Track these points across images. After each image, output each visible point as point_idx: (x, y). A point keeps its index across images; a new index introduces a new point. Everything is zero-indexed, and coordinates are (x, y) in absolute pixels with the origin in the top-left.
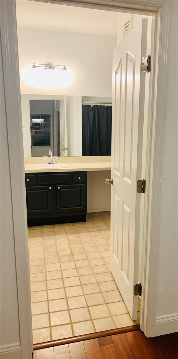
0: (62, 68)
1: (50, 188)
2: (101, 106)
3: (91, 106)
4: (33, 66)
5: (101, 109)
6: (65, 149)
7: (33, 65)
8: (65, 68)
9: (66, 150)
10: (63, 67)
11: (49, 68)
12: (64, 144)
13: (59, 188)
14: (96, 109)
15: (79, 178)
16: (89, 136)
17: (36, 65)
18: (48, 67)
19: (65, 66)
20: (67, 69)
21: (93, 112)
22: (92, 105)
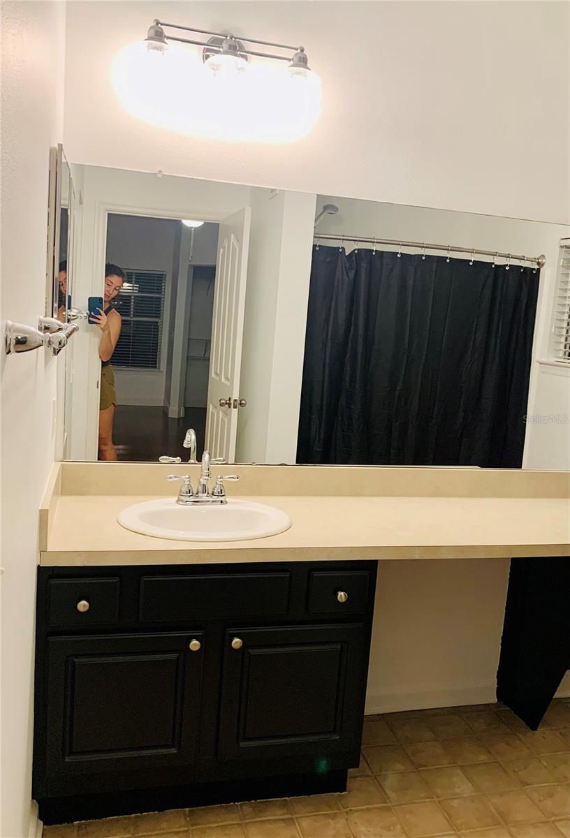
0: (289, 60)
1: (195, 645)
2: (383, 252)
3: (343, 249)
4: (152, 33)
5: (382, 264)
6: (229, 405)
7: (151, 28)
8: (302, 61)
9: (235, 407)
10: (291, 54)
11: (225, 53)
12: (228, 383)
13: (237, 642)
14: (364, 265)
15: (342, 596)
16: (327, 361)
17: (167, 31)
18: (225, 46)
19: (302, 51)
20: (309, 65)
21: (352, 274)
22: (349, 248)
